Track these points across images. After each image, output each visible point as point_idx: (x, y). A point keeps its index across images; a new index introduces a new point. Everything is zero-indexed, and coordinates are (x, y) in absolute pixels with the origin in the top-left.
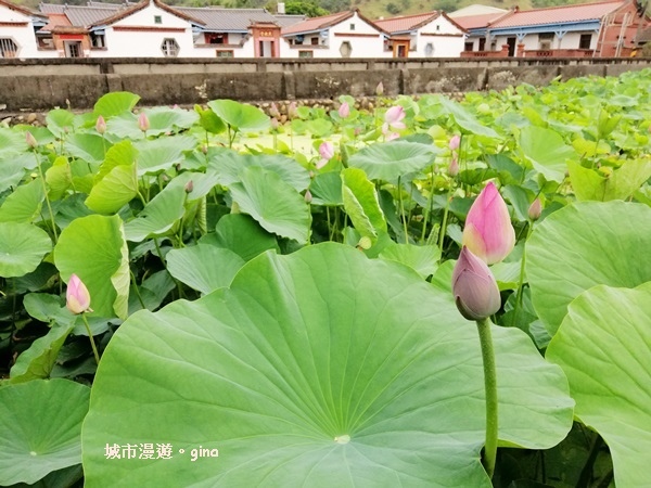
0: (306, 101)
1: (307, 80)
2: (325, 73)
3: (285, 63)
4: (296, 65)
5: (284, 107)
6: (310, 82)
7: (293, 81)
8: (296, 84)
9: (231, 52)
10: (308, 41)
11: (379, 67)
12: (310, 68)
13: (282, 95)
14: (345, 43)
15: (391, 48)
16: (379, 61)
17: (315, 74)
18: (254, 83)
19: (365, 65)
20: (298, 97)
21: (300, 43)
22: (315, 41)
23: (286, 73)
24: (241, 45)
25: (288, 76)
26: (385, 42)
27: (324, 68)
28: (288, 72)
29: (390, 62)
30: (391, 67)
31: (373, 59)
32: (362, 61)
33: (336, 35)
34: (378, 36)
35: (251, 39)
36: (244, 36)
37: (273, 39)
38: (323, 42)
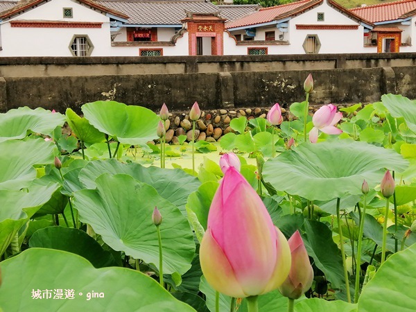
0: (249, 110)
1: (251, 83)
2: (276, 74)
3: (230, 61)
4: (238, 65)
5: (218, 118)
6: (255, 85)
7: (231, 84)
8: (236, 88)
9: (160, 51)
10: (260, 36)
11: (350, 65)
12: (257, 68)
13: (216, 102)
14: (310, 37)
15: (374, 43)
16: (353, 57)
17: (261, 75)
18: (180, 88)
19: (333, 63)
20: (238, 104)
21: (251, 39)
22: (270, 36)
23: (222, 74)
24: (173, 43)
25: (225, 79)
26: (365, 34)
27: (276, 67)
28: (226, 73)
29: (366, 58)
30: (368, 65)
31: (344, 55)
32: (328, 58)
33: (299, 27)
34: (355, 27)
35: (186, 35)
36: (178, 31)
37: (214, 34)
38: (281, 36)
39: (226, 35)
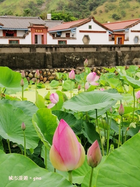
0: (59, 69)
1: (60, 57)
2: (71, 53)
3: (50, 47)
4: (54, 49)
5: (45, 73)
6: (62, 58)
7: (51, 57)
8: (53, 59)
9: (18, 41)
10: (64, 35)
11: (104, 50)
12: (63, 50)
13: (44, 65)
14: (85, 36)
15: (113, 39)
16: (104, 46)
17: (64, 54)
18: (28, 59)
19: (96, 49)
20: (54, 66)
21: (59, 36)
22: (68, 35)
23: (47, 53)
24: (24, 37)
25: (48, 55)
26: (109, 35)
27: (71, 50)
28: (49, 53)
29: (110, 47)
30: (111, 50)
31: (100, 45)
32: (94, 46)
33: (81, 31)
34: (105, 32)
35: (30, 34)
36: (26, 32)
37: (43, 34)
38: (73, 35)
39: (48, 34)
